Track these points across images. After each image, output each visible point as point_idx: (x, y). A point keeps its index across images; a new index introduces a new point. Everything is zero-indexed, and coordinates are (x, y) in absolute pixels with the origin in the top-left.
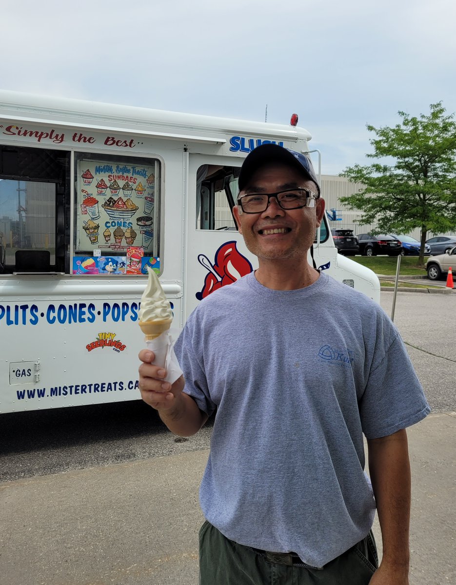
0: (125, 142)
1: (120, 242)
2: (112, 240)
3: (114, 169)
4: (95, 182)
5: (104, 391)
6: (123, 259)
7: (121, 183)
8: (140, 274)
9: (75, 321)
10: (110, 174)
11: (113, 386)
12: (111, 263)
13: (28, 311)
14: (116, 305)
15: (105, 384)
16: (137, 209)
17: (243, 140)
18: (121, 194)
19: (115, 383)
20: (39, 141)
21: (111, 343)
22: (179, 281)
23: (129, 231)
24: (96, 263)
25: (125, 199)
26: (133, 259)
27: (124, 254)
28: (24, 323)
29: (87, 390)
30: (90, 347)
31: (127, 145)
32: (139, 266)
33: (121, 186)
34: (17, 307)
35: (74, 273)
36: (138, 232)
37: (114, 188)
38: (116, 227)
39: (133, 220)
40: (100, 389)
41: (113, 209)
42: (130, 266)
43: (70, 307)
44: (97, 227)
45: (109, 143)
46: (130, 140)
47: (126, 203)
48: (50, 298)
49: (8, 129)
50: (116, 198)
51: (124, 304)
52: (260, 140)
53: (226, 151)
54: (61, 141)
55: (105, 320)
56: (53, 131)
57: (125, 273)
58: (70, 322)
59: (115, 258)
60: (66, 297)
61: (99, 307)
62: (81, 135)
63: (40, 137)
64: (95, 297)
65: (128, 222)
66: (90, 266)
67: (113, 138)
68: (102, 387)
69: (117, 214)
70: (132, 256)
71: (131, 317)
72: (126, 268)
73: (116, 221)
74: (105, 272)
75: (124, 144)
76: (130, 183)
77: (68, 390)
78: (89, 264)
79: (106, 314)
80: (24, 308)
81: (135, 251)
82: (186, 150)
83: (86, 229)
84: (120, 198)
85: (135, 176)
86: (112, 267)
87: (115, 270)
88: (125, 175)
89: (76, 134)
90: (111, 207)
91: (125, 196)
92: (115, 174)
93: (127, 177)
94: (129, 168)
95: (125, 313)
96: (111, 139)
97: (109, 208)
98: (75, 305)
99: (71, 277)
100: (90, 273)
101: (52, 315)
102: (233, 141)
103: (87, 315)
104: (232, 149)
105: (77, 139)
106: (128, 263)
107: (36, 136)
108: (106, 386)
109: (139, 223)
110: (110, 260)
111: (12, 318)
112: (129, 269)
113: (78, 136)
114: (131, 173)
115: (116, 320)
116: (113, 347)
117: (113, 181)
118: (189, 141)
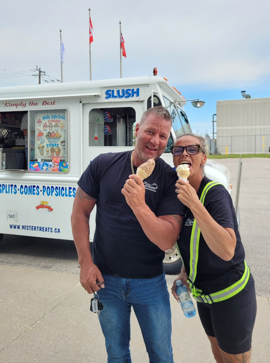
0: (51, 102)
1: (53, 155)
2: (50, 153)
3: (51, 117)
4: (42, 124)
5: (44, 231)
6: (51, 163)
7: (54, 124)
8: (58, 171)
9: (31, 194)
10: (49, 119)
11: (48, 229)
12: (45, 165)
13: (13, 187)
14: (48, 187)
15: (44, 228)
16: (61, 137)
17: (113, 91)
18: (54, 129)
19: (49, 228)
20: (17, 108)
21: (47, 207)
22: (78, 176)
23: (57, 148)
24: (39, 165)
25: (55, 132)
26: (55, 163)
27: (51, 161)
28: (12, 193)
29: (37, 229)
30: (38, 208)
31: (52, 104)
32: (58, 167)
33: (54, 126)
34: (9, 185)
35: (30, 170)
36: (61, 149)
37: (51, 126)
38: (52, 146)
39: (59, 143)
40: (42, 230)
41: (50, 137)
42: (54, 167)
43: (29, 187)
44: (43, 147)
45: (44, 104)
46: (53, 101)
47: (56, 134)
48: (21, 182)
49: (6, 104)
50: (51, 132)
51: (52, 187)
52: (124, 90)
53: (103, 99)
54: (25, 107)
55: (43, 195)
56: (22, 102)
57: (52, 170)
58: (29, 194)
59: (47, 163)
60: (27, 182)
61: (41, 188)
62: (33, 102)
63: (17, 106)
64: (39, 182)
65: (57, 144)
66: (36, 167)
67: (46, 101)
68: (43, 229)
69: (51, 140)
70: (54, 162)
71: (55, 194)
72: (52, 168)
73: (51, 144)
74: (43, 170)
75: (51, 104)
76: (58, 123)
77: (29, 228)
78: (36, 166)
79: (44, 191)
80: (12, 186)
81: (56, 159)
82: (81, 102)
83: (39, 148)
84: (53, 132)
85: (60, 119)
86: (46, 167)
87: (47, 169)
88: (56, 119)
89: (30, 102)
90: (49, 136)
91: (55, 130)
92: (51, 119)
93: (56, 120)
94: (57, 115)
95: (52, 192)
96: (45, 102)
97: (48, 137)
98: (31, 186)
99: (29, 172)
100: (36, 170)
101: (22, 190)
102: (107, 93)
103: (36, 192)
104: (107, 98)
105: (31, 104)
106: (53, 166)
107: (15, 106)
108: (45, 229)
109: (62, 144)
110: (45, 164)
111: (8, 190)
112: (53, 169)
113: (31, 103)
114: (58, 118)
115: (48, 195)
116: (47, 209)
117: (50, 123)
118: (82, 97)
